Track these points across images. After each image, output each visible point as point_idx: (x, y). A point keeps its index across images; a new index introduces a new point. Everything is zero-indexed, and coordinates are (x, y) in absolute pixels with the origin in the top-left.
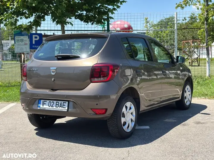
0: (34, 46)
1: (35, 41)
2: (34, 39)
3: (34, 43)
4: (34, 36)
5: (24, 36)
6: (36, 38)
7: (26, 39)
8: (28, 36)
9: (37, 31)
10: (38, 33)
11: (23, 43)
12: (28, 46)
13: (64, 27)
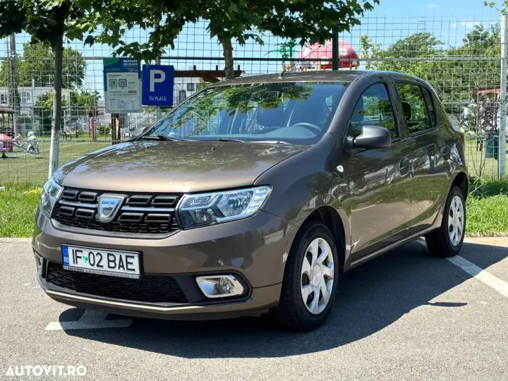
0: (151, 98)
1: (156, 84)
2: (153, 81)
3: (152, 89)
4: (153, 72)
5: (128, 72)
6: (158, 76)
7: (133, 79)
8: (139, 72)
9: (162, 60)
10: (162, 64)
11: (126, 89)
12: (138, 98)
13: (232, 49)
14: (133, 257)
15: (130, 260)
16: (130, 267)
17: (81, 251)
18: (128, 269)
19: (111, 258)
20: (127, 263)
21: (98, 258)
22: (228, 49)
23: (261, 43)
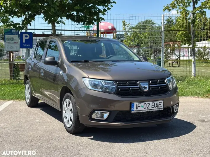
0: (24, 45)
1: (26, 40)
2: (24, 38)
3: (24, 42)
4: (24, 35)
5: (14, 34)
6: (26, 36)
7: (16, 37)
8: (19, 35)
9: (28, 30)
10: (28, 32)
11: (13, 42)
12: (18, 45)
14: (162, 102)
15: (160, 103)
16: (160, 106)
17: (141, 104)
18: (159, 107)
19: (153, 104)
20: (159, 105)
21: (148, 105)
22: (54, 26)
23: (65, 24)
